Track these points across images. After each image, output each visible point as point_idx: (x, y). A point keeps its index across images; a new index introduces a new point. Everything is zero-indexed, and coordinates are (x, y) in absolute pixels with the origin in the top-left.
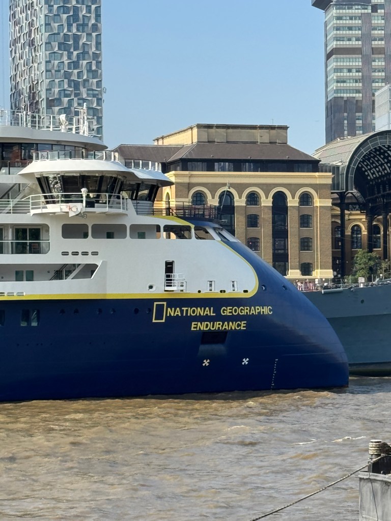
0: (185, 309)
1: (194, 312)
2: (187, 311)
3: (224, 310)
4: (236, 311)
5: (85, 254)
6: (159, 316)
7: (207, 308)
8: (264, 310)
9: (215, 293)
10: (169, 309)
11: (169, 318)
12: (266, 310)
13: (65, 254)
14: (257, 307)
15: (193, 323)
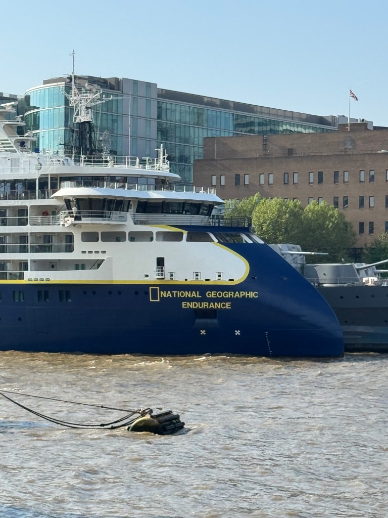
0: (175, 292)
1: (182, 294)
2: (177, 294)
3: (209, 293)
4: (220, 294)
5: (97, 252)
6: (155, 297)
7: (194, 292)
8: (249, 294)
9: (201, 281)
10: (162, 292)
11: (162, 299)
12: (252, 295)
13: (84, 252)
14: (241, 292)
15: (183, 303)
